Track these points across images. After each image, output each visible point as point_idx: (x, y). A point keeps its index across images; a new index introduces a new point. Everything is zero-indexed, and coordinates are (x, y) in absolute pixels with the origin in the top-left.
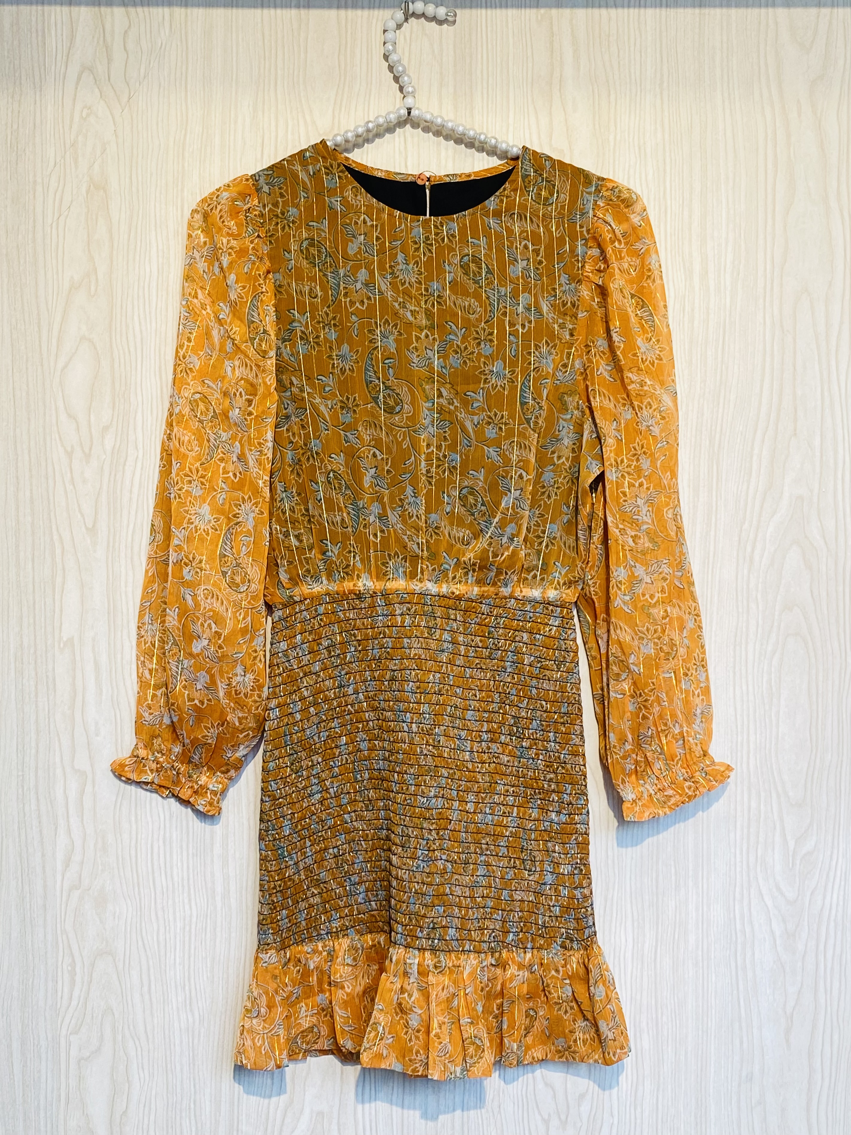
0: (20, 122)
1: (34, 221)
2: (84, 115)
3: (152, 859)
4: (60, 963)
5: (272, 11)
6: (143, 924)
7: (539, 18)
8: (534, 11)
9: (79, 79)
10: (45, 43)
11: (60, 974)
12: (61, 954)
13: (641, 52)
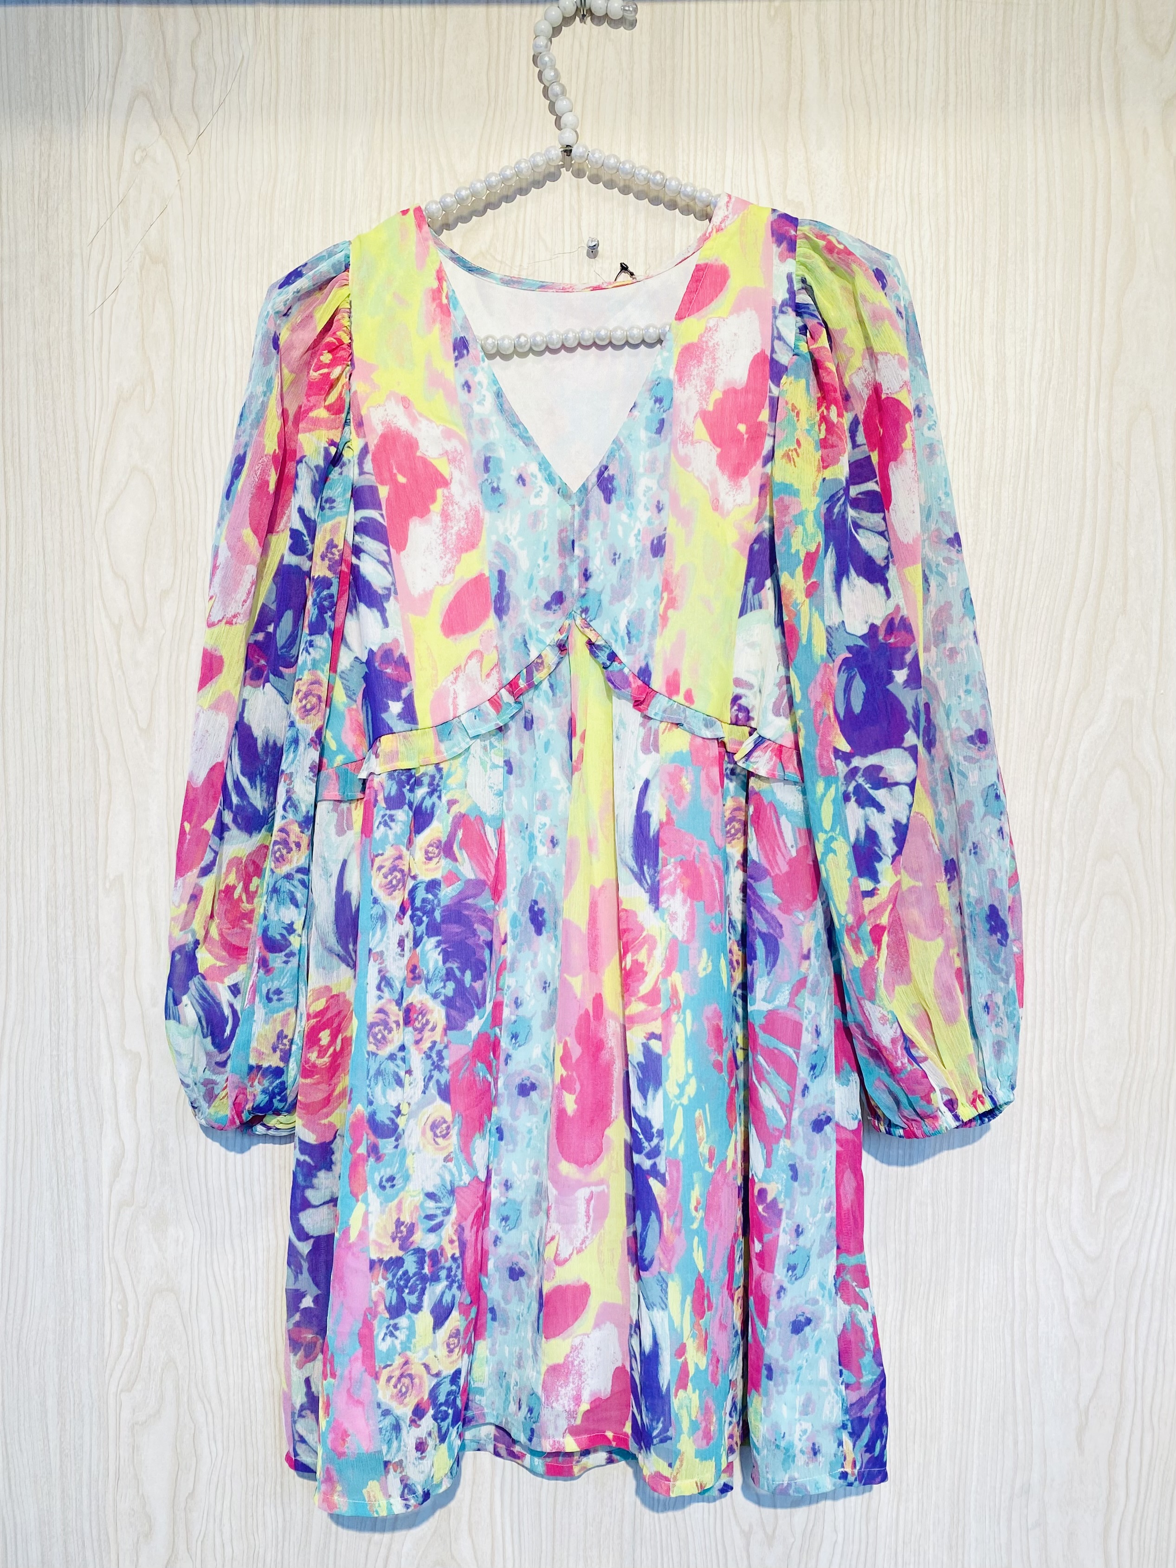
0: (51, 169)
1: (71, 306)
2: (137, 159)
3: (226, 1172)
4: (107, 1301)
5: (396, 9)
6: (215, 1256)
7: (772, 13)
8: (764, 4)
9: (130, 109)
10: (84, 58)
11: (107, 1314)
12: (109, 1288)
13: (917, 60)
